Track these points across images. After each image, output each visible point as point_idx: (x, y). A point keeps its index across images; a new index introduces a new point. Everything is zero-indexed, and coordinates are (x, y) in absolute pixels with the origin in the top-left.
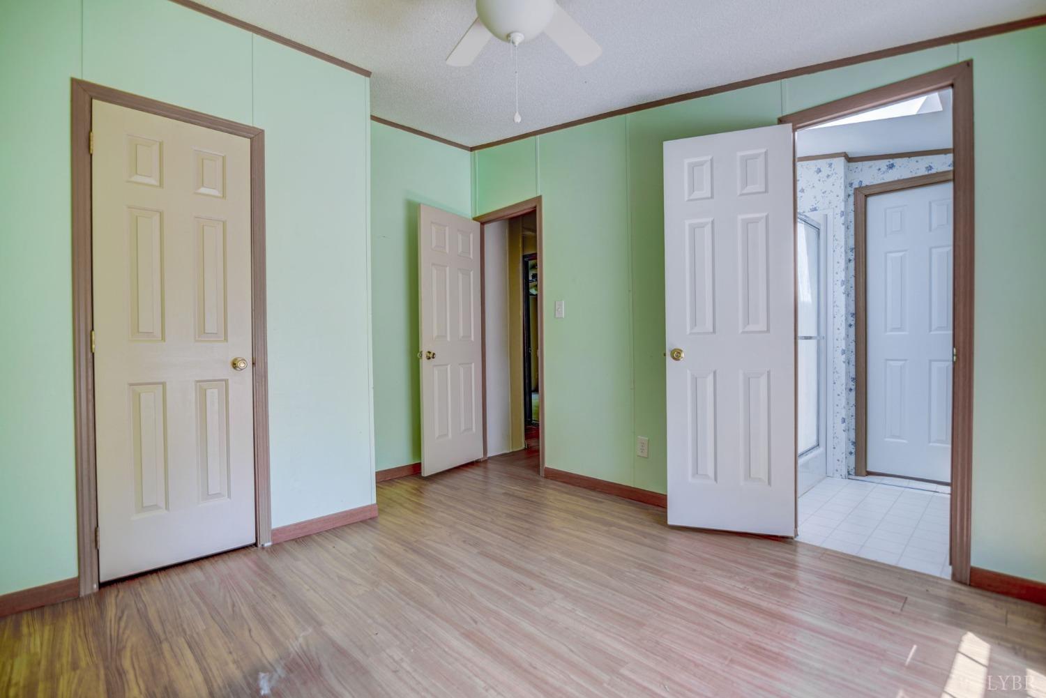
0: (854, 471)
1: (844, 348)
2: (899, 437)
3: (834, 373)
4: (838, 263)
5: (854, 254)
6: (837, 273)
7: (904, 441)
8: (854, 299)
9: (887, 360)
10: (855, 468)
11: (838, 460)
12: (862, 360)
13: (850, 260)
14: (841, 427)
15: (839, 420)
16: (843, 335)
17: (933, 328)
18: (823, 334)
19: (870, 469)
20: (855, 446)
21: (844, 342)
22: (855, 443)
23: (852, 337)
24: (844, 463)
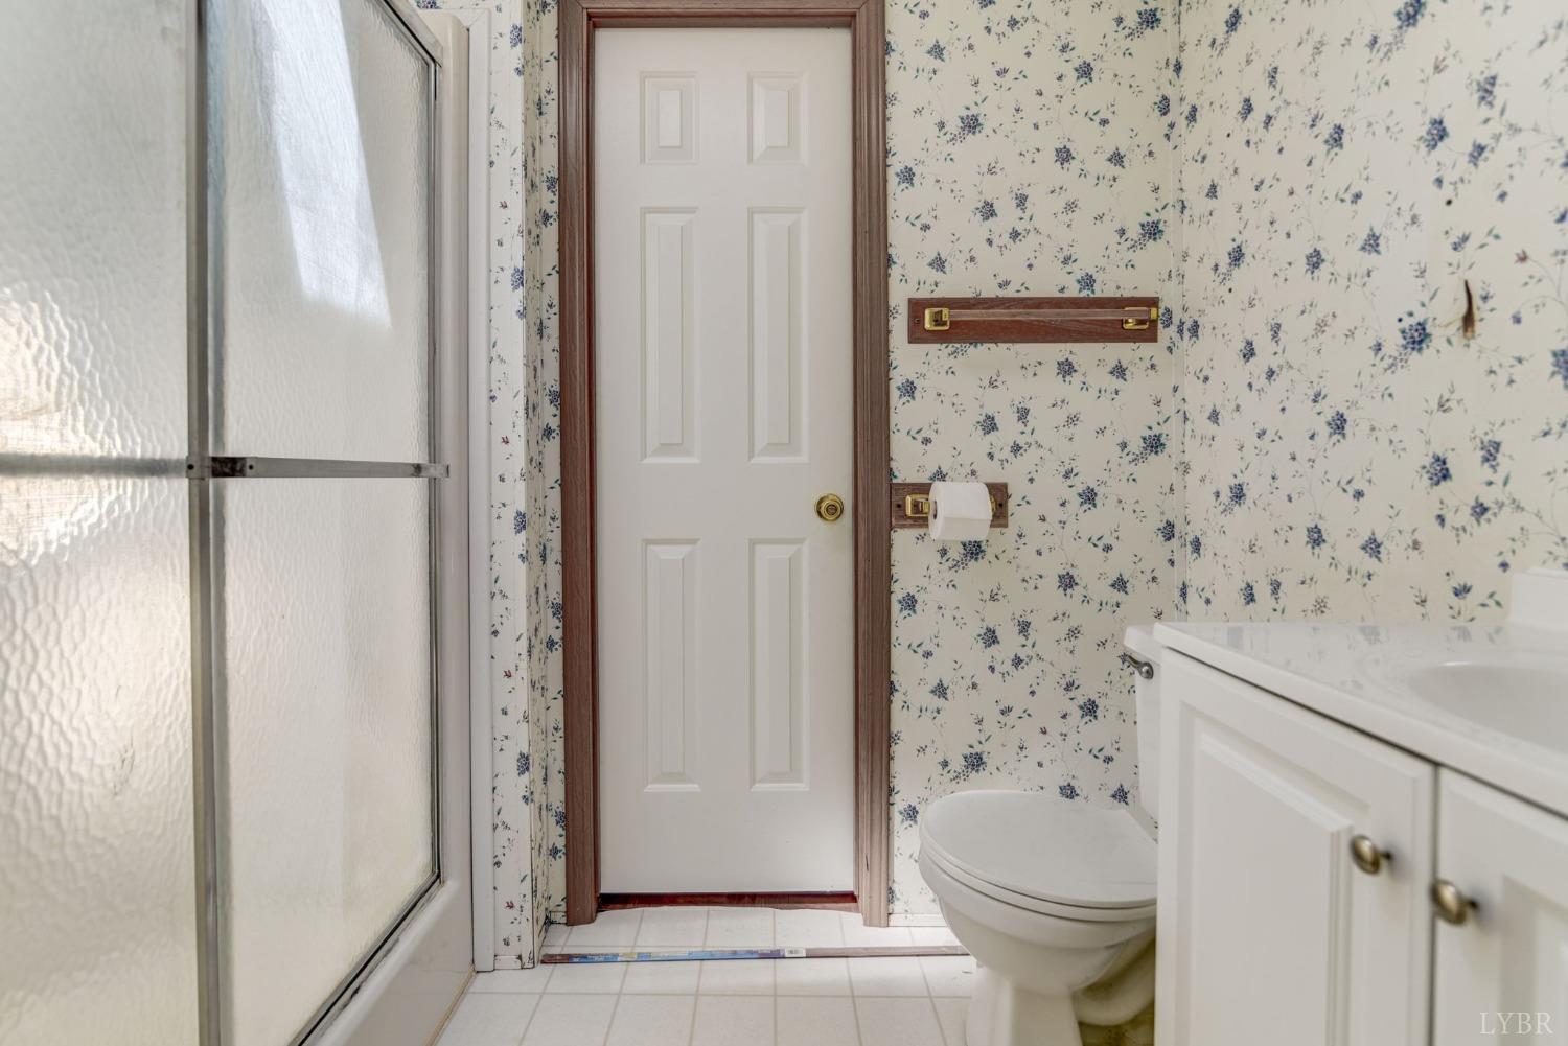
0: (563, 908)
1: (522, 509)
2: (680, 777)
3: (493, 596)
4: (504, 206)
5: (556, 199)
6: (500, 243)
7: (694, 787)
8: (557, 345)
9: (648, 542)
10: (567, 899)
11: (511, 906)
12: (582, 544)
13: (546, 217)
14: (514, 785)
15: (510, 763)
16: (519, 461)
17: (758, 447)
18: (449, 454)
19: (608, 886)
20: (566, 828)
21: (521, 486)
22: (565, 819)
23: (553, 470)
24: (527, 913)
